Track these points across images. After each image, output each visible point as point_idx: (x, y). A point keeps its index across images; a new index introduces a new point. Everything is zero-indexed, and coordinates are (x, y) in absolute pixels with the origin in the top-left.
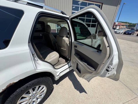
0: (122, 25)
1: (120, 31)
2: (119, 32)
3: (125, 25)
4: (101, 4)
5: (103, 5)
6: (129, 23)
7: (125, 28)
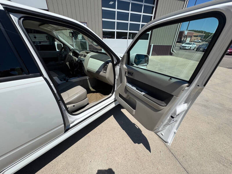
0: (195, 36)
1: (191, 46)
6: (205, 32)
7: (200, 41)
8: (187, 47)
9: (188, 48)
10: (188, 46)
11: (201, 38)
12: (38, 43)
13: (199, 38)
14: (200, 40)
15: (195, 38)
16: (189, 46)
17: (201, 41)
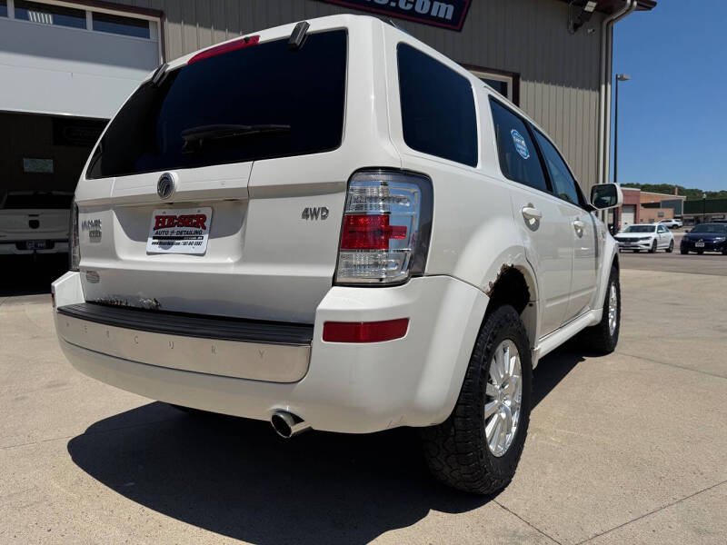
0: (646, 206)
1: (653, 235)
2: (650, 242)
3: (667, 204)
4: (509, 80)
5: (523, 84)
6: (681, 191)
7: (674, 222)
8: (641, 242)
9: (648, 245)
10: (642, 239)
11: (675, 212)
12: (42, 248)
13: (669, 212)
14: (675, 218)
15: (653, 212)
16: (647, 238)
17: (679, 224)
